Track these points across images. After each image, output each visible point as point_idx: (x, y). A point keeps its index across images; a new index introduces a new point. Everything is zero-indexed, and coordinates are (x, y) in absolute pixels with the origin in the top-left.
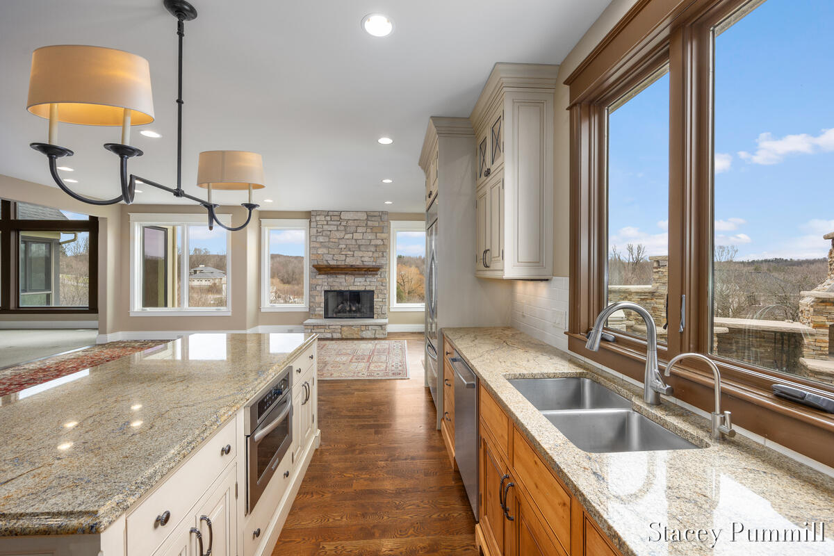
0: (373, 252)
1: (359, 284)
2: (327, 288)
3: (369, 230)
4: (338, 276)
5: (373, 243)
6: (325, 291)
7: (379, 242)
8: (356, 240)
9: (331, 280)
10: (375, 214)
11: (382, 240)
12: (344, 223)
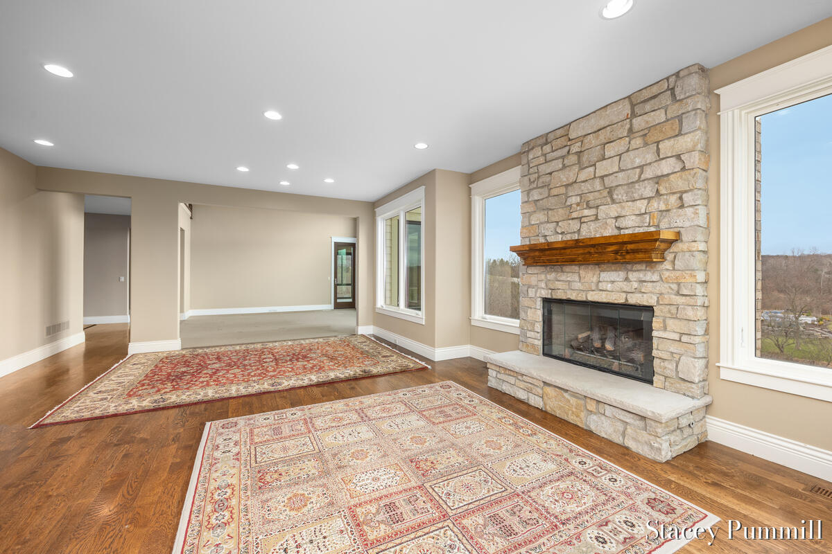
0: (649, 199)
1: (609, 287)
2: (546, 294)
3: (637, 142)
4: (566, 269)
5: (649, 173)
6: (546, 301)
7: (666, 167)
8: (602, 177)
9: (552, 276)
10: (655, 90)
11: (678, 157)
12: (575, 148)
